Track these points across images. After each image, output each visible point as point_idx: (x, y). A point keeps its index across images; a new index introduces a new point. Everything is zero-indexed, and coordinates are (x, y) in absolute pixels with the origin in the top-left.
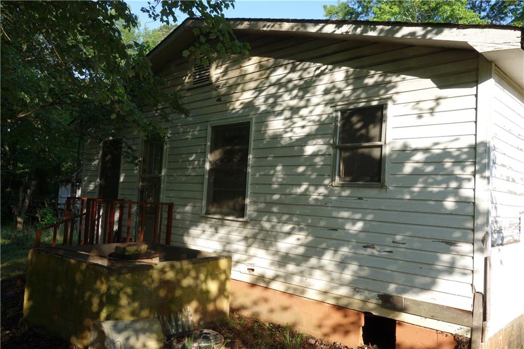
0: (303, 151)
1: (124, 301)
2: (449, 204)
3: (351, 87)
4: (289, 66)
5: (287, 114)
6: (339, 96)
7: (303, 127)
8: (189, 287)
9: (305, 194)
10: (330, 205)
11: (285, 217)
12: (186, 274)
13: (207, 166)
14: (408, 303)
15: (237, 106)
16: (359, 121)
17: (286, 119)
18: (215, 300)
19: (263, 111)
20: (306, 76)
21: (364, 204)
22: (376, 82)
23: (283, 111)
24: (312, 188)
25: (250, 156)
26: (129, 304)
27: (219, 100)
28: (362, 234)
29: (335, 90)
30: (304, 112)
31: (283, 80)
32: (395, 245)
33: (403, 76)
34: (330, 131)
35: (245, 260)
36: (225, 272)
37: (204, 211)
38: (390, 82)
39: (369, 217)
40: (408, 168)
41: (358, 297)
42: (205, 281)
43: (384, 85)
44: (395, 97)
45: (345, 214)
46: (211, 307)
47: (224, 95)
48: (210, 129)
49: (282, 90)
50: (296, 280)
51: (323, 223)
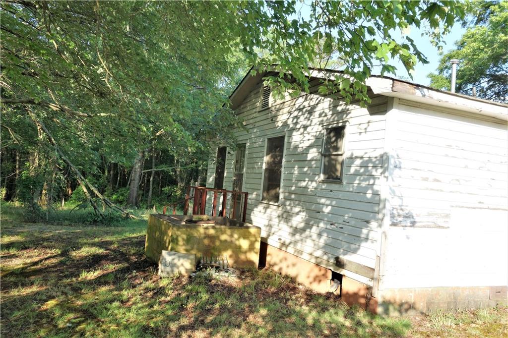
0: (307, 157)
1: (181, 242)
2: (369, 195)
3: (331, 113)
4: (304, 97)
5: (302, 130)
6: (325, 118)
7: (309, 140)
8: (226, 241)
9: (306, 188)
10: (317, 195)
11: (297, 202)
12: (223, 233)
13: (264, 166)
14: (347, 263)
15: (280, 124)
16: (334, 136)
17: (301, 134)
18: (245, 252)
19: (291, 128)
20: (312, 104)
21: (332, 194)
22: (342, 109)
23: (300, 128)
24: (310, 183)
25: (284, 160)
26: (184, 245)
27: (272, 120)
28: (330, 215)
29: (323, 115)
30: (309, 129)
31: (301, 107)
32: (345, 223)
33: (354, 106)
34: (320, 143)
35: (277, 232)
36: (255, 236)
37: (261, 198)
38: (348, 110)
39: (334, 203)
40: (352, 170)
41: (325, 257)
42: (238, 239)
43: (345, 112)
44: (350, 120)
45: (323, 201)
46: (242, 257)
47: (274, 116)
48: (266, 140)
49: (300, 113)
50: (299, 246)
51: (313, 207)
